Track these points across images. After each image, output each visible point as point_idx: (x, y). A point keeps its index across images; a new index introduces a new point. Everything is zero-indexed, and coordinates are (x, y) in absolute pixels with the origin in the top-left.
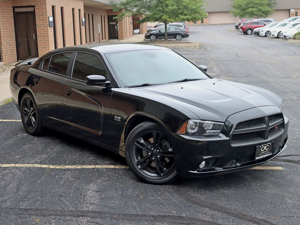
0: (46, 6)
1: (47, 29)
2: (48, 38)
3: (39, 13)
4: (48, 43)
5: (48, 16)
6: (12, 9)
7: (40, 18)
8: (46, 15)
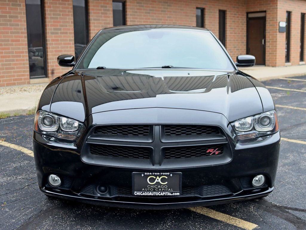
0: (277, 11)
1: (276, 35)
2: (276, 44)
3: (270, 18)
4: (276, 49)
5: (278, 21)
6: (245, 14)
7: (270, 23)
8: (277, 20)
